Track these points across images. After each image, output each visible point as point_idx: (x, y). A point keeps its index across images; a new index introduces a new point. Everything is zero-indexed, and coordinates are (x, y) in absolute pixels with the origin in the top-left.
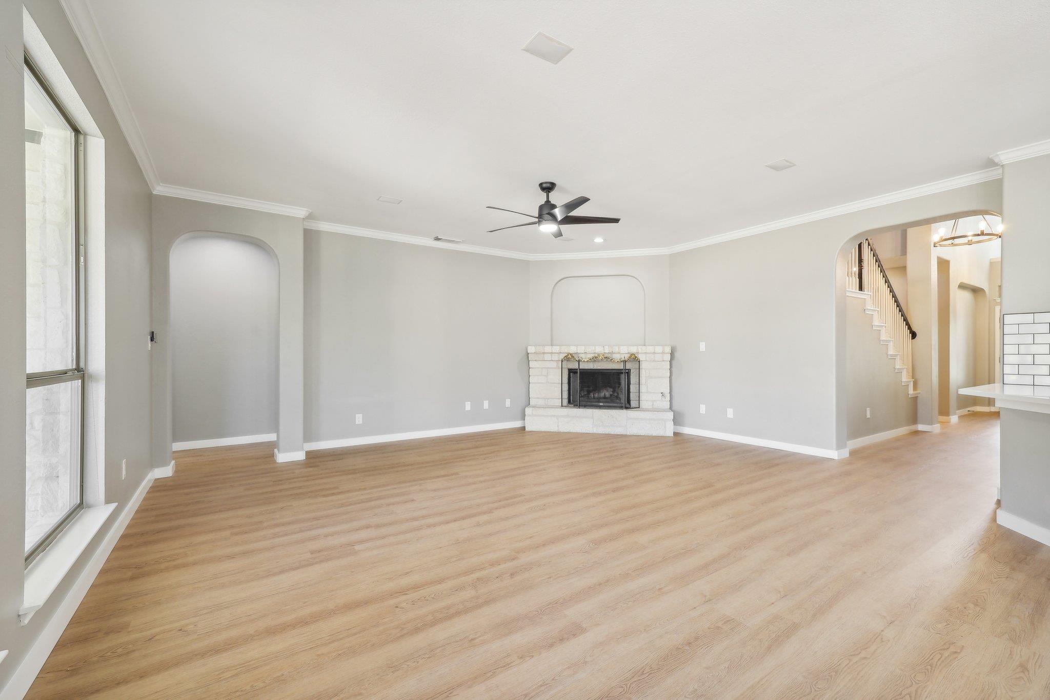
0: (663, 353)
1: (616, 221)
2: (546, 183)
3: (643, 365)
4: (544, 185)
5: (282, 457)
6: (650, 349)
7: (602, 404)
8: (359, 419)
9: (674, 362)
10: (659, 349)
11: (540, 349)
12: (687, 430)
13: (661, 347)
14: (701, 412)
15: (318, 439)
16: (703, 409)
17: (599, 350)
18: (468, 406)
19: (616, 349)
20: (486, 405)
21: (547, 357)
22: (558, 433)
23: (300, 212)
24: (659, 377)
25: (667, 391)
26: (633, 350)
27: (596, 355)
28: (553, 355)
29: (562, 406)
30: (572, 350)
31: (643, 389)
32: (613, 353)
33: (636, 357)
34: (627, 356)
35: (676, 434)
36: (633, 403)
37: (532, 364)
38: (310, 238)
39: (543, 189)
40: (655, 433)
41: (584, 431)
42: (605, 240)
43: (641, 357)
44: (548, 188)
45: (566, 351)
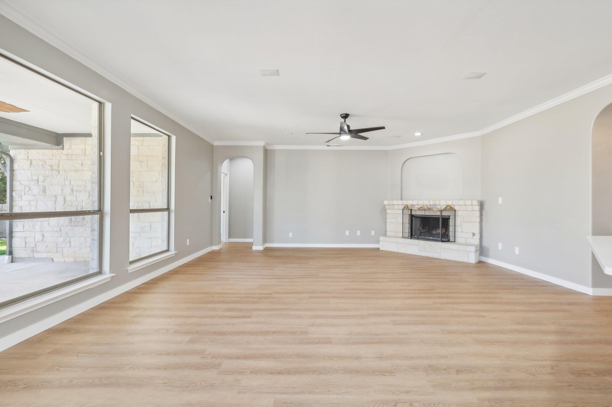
0: (472, 205)
1: (383, 128)
2: (343, 114)
3: (459, 214)
4: (342, 116)
5: (255, 248)
6: (462, 202)
7: (431, 238)
8: (291, 235)
9: (484, 212)
10: (468, 202)
11: (391, 202)
12: (491, 261)
13: (470, 201)
14: (499, 249)
15: (273, 242)
16: (500, 246)
17: (426, 203)
18: (347, 233)
19: (438, 203)
20: (358, 233)
21: (396, 207)
22: (398, 253)
23: (262, 144)
24: (471, 222)
25: (477, 231)
26: (450, 203)
27: (422, 206)
28: (399, 206)
29: (403, 237)
30: (410, 203)
31: (458, 229)
32: (436, 205)
33: (451, 208)
34: (443, 207)
35: (480, 262)
36: (452, 239)
37: (388, 211)
38: (267, 153)
39: (342, 117)
40: (460, 259)
41: (413, 253)
42: (422, 134)
43: (456, 208)
44: (346, 116)
45: (406, 204)
